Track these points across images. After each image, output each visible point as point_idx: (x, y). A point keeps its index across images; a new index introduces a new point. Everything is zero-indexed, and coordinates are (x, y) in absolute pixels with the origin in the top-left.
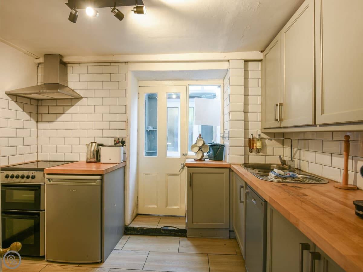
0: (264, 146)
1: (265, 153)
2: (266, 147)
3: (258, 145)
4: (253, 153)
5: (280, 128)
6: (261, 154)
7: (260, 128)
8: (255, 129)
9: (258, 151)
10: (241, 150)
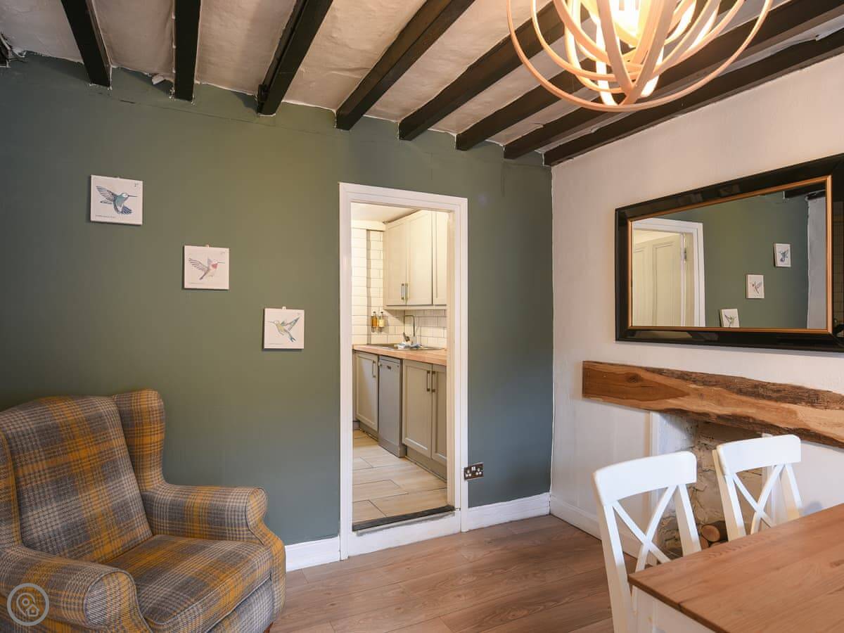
0: (386, 324)
1: (387, 333)
2: (388, 325)
3: (381, 323)
4: (376, 333)
5: (406, 306)
6: (383, 333)
7: (382, 305)
8: (378, 307)
9: (381, 329)
10: (365, 329)
